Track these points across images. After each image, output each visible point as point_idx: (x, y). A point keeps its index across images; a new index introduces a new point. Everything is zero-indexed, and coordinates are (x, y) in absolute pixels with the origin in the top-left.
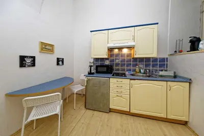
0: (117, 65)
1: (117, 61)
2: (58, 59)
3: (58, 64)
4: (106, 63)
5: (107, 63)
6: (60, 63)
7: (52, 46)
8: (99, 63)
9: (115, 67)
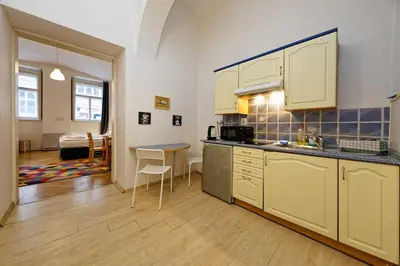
0: (262, 127)
1: (262, 119)
2: (174, 116)
3: (174, 124)
4: (242, 124)
5: (245, 123)
6: (177, 122)
7: (167, 99)
8: (231, 124)
9: (256, 132)
